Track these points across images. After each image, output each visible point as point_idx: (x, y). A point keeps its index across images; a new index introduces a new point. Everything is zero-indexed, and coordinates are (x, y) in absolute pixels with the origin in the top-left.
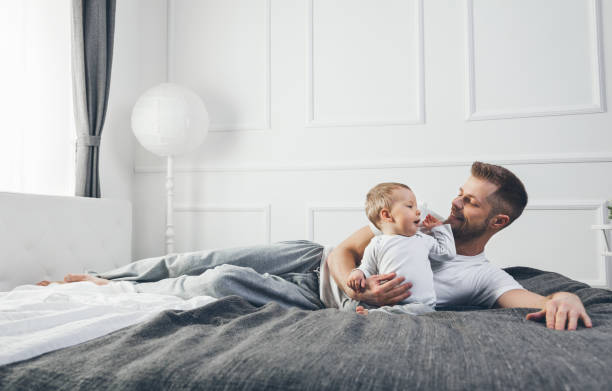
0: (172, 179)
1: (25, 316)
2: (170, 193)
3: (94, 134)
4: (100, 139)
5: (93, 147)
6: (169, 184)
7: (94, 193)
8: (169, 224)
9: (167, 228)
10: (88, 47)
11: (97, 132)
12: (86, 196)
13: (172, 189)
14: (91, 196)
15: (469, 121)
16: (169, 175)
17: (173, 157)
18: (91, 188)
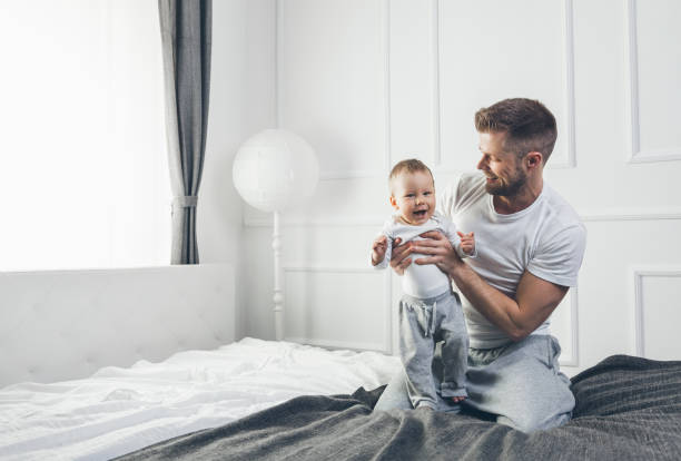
0: (280, 237)
1: (75, 423)
2: (276, 253)
3: (190, 193)
4: (196, 198)
5: (189, 209)
6: (275, 244)
7: (191, 258)
8: (277, 289)
9: (275, 292)
10: (181, 98)
11: (193, 192)
12: (182, 263)
13: (280, 249)
14: (188, 263)
15: (631, 163)
16: (276, 233)
17: (279, 213)
18: (188, 254)
